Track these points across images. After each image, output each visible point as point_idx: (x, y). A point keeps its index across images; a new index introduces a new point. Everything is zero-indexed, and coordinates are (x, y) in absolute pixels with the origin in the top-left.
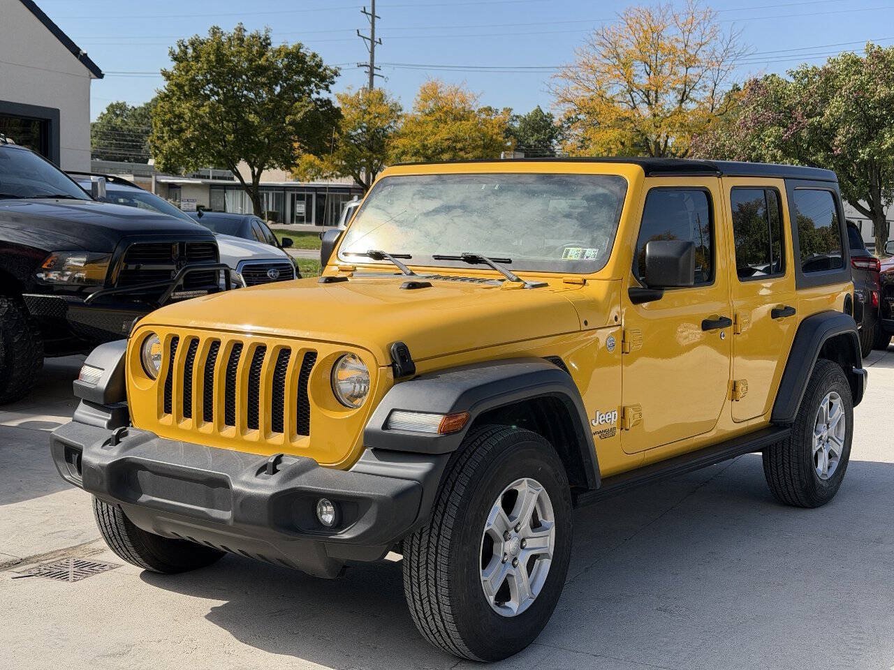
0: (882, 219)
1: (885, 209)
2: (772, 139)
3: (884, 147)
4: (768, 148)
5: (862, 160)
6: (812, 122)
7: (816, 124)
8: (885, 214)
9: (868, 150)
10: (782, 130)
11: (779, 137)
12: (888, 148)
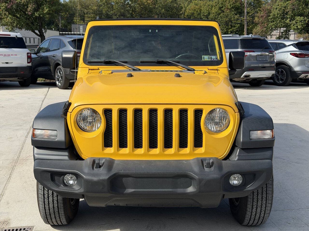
0: (44, 37)
1: (44, 34)
2: (3, 7)
3: (45, 12)
4: (2, 11)
5: (36, 17)
6: (17, 2)
7: (19, 3)
8: (45, 36)
9: (38, 13)
10: (7, 4)
11: (6, 7)
12: (46, 12)
